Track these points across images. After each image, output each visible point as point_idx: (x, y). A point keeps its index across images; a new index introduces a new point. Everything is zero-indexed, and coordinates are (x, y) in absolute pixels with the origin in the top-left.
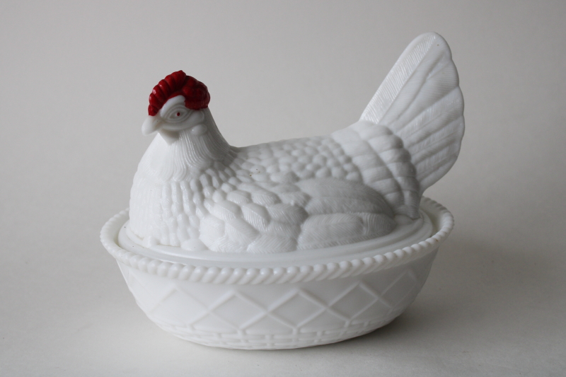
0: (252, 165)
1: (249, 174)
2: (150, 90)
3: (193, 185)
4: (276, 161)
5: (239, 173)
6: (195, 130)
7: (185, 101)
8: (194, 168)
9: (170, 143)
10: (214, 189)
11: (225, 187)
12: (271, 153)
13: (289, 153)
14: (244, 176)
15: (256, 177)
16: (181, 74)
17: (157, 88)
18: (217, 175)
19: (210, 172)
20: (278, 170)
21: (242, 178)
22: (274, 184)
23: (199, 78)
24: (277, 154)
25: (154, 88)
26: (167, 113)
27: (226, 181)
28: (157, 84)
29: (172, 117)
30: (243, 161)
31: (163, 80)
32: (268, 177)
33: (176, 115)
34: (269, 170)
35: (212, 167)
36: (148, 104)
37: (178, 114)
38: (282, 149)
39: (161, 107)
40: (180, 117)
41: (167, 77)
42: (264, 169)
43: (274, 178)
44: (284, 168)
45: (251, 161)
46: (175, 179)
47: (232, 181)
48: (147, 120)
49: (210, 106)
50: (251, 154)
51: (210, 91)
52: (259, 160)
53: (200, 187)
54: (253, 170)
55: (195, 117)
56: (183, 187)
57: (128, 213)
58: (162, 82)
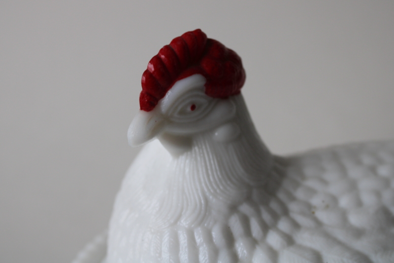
0: (312, 192)
1: (309, 211)
2: (144, 64)
3: (217, 234)
4: (353, 187)
5: (293, 207)
6: (220, 134)
7: (206, 85)
8: (219, 203)
9: (177, 155)
10: (253, 243)
11: (274, 239)
12: (343, 170)
13: (373, 170)
14: (303, 213)
15: (322, 215)
16: (197, 36)
17: (155, 60)
18: (258, 214)
19: (245, 208)
20: (359, 204)
21: (300, 219)
22: (359, 233)
23: (229, 43)
24: (354, 172)
25: (152, 62)
26: (174, 104)
27: (274, 226)
28: (156, 52)
29: (182, 112)
30: (297, 185)
31: (166, 47)
32: (344, 216)
33: (189, 109)
34: (345, 202)
35: (248, 199)
36: (140, 89)
37: (193, 107)
38: (359, 163)
39: (163, 95)
40: (196, 113)
41: (175, 41)
42: (335, 199)
43: (355, 220)
44: (368, 199)
45: (311, 183)
46: (184, 223)
47: (283, 225)
48: (137, 119)
49: (245, 91)
50: (309, 171)
51: (246, 65)
52: (325, 182)
53: (230, 239)
54: (316, 201)
55: (221, 111)
56: (199, 239)
57: (106, 238)
58: (166, 50)
